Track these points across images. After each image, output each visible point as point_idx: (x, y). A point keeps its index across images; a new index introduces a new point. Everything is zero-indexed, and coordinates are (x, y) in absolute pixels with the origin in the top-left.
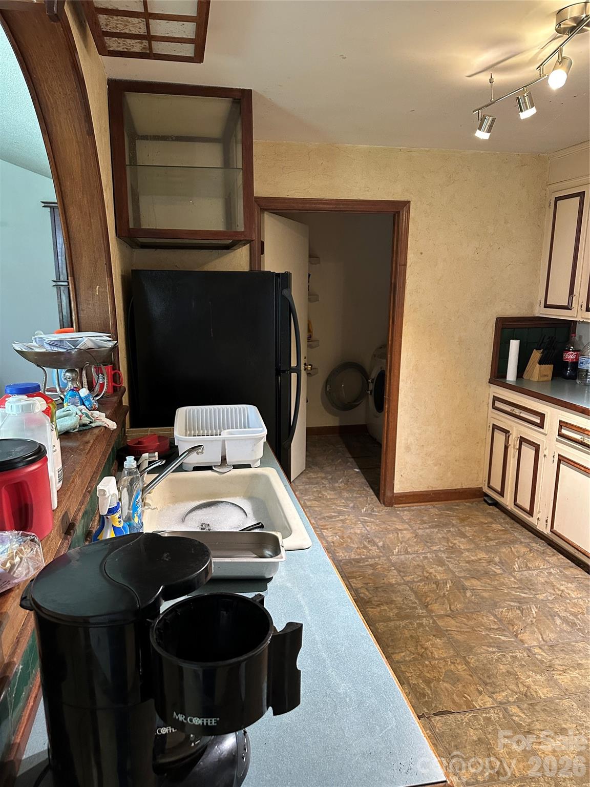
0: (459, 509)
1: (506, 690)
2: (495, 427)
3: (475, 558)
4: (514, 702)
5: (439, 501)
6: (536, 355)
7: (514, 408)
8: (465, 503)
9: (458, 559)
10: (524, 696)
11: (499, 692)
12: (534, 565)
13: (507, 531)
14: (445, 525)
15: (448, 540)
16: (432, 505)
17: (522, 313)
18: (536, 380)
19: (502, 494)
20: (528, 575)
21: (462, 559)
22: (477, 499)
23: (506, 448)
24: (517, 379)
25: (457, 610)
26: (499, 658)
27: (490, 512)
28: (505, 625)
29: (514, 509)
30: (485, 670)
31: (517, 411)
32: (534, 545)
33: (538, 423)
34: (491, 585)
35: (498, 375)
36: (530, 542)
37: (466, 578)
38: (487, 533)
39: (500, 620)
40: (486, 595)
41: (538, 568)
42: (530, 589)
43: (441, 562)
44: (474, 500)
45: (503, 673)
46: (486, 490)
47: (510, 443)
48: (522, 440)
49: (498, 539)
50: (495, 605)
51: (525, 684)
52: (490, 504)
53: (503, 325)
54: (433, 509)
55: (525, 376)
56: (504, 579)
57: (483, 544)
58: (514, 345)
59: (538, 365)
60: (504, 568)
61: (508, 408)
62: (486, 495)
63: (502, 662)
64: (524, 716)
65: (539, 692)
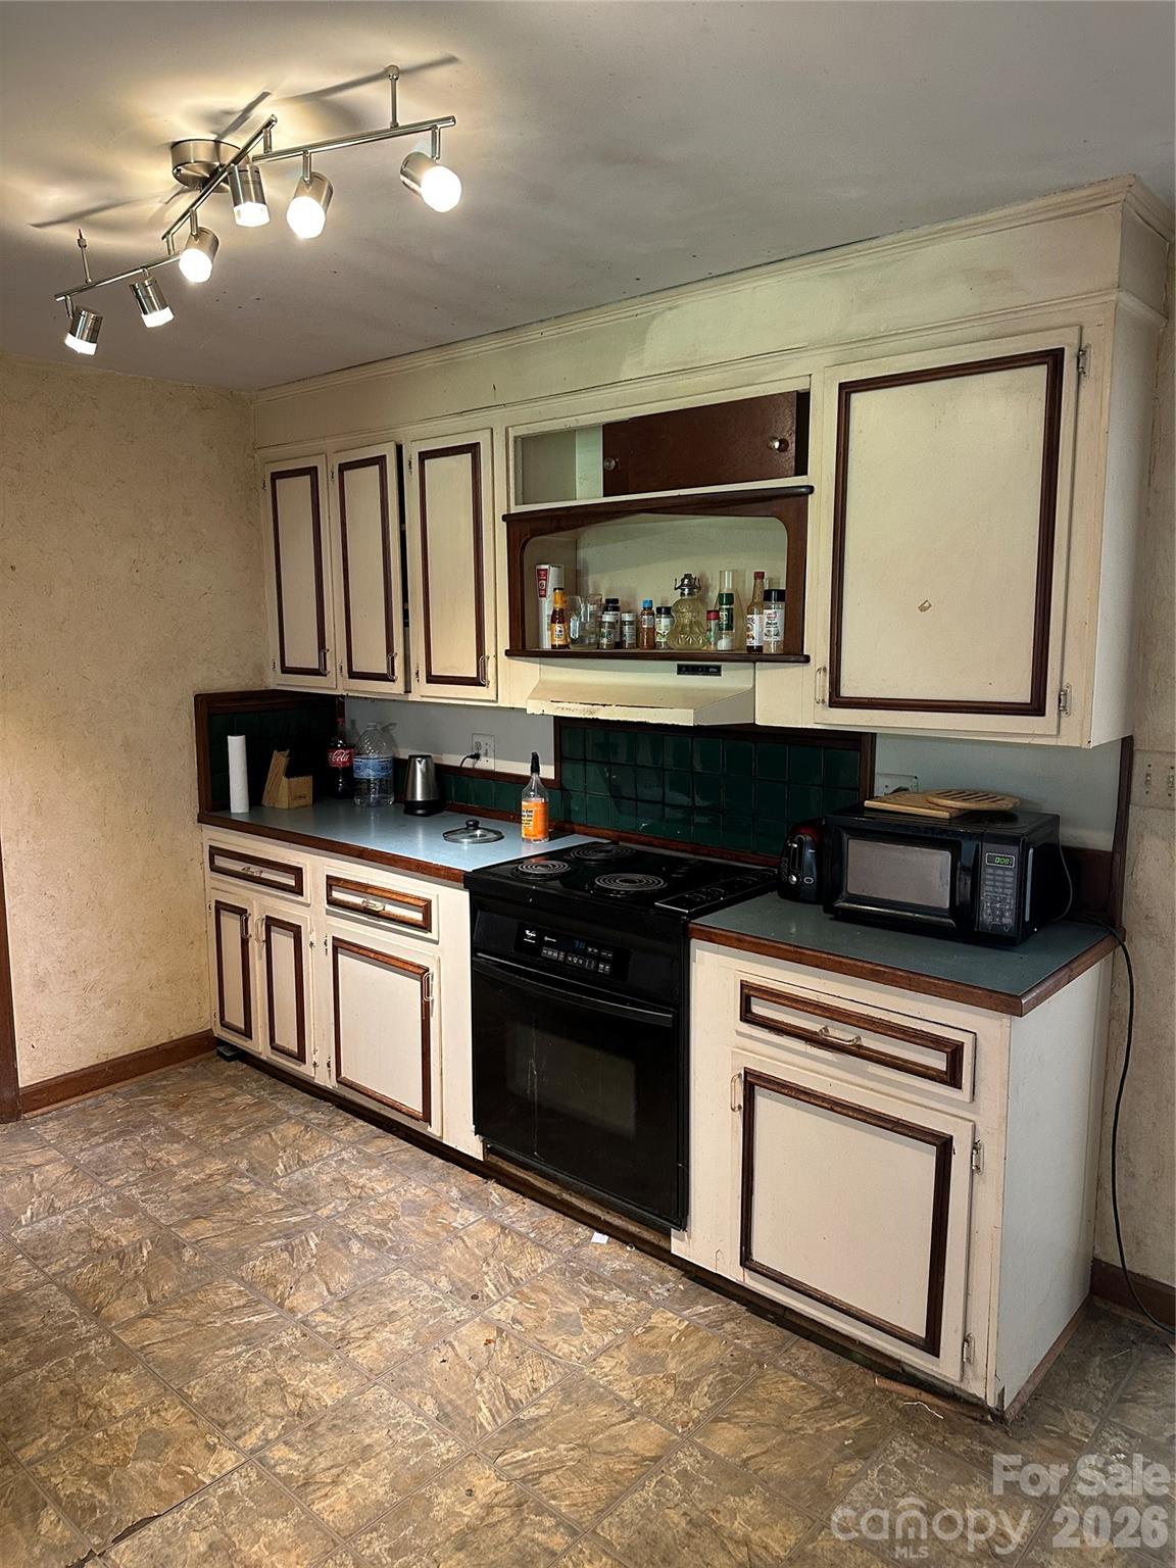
0: (169, 1085)
1: (263, 1419)
2: (220, 907)
3: (202, 1175)
4: (278, 1438)
5: (126, 1079)
6: (279, 760)
7: (249, 865)
8: (181, 1070)
9: (165, 1189)
10: (296, 1418)
11: (250, 1430)
12: (313, 1156)
13: (261, 1103)
14: (138, 1126)
15: (144, 1156)
16: (109, 1092)
17: (244, 683)
18: (285, 806)
19: (247, 1033)
20: (301, 1179)
21: (173, 1187)
22: (202, 1056)
23: (245, 943)
24: (250, 809)
25: (164, 1296)
26: (250, 1362)
27: (231, 1073)
28: (261, 1292)
29: (273, 1057)
30: (221, 1397)
31: (255, 870)
32: (313, 1115)
33: (292, 886)
34: (233, 1220)
35: (213, 805)
36: (306, 1112)
37: (183, 1224)
38: (225, 1118)
39: (251, 1285)
40: (221, 1244)
41: (319, 1158)
42: (305, 1204)
43: (128, 1208)
44: (198, 1058)
45: (257, 1388)
46: (219, 1032)
47: (250, 932)
48: (271, 923)
49: (247, 1123)
50: (242, 1257)
51: (297, 1393)
52: (229, 1059)
53: (209, 708)
54: (111, 1100)
55: (266, 802)
56: (258, 1201)
57: (215, 1143)
58: (236, 745)
59: (284, 779)
60: (256, 1178)
61: (238, 866)
62: (220, 1042)
63: (255, 1367)
64: (296, 1458)
65: (325, 1397)
